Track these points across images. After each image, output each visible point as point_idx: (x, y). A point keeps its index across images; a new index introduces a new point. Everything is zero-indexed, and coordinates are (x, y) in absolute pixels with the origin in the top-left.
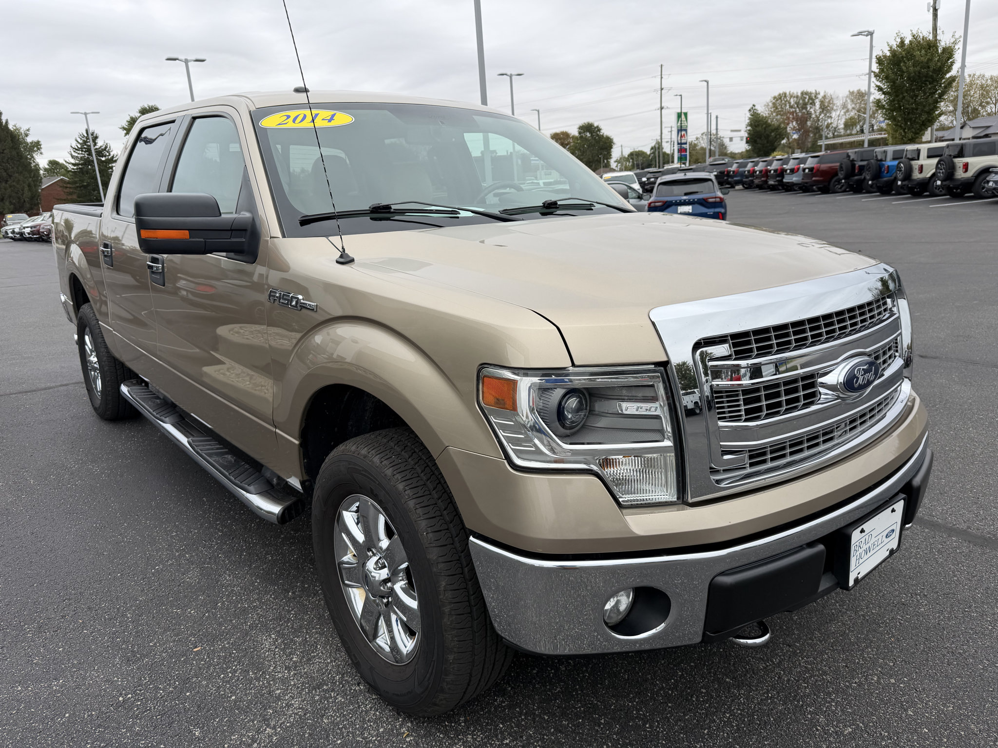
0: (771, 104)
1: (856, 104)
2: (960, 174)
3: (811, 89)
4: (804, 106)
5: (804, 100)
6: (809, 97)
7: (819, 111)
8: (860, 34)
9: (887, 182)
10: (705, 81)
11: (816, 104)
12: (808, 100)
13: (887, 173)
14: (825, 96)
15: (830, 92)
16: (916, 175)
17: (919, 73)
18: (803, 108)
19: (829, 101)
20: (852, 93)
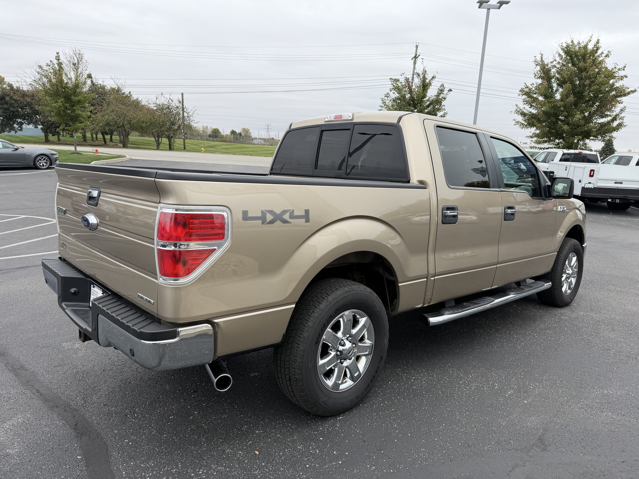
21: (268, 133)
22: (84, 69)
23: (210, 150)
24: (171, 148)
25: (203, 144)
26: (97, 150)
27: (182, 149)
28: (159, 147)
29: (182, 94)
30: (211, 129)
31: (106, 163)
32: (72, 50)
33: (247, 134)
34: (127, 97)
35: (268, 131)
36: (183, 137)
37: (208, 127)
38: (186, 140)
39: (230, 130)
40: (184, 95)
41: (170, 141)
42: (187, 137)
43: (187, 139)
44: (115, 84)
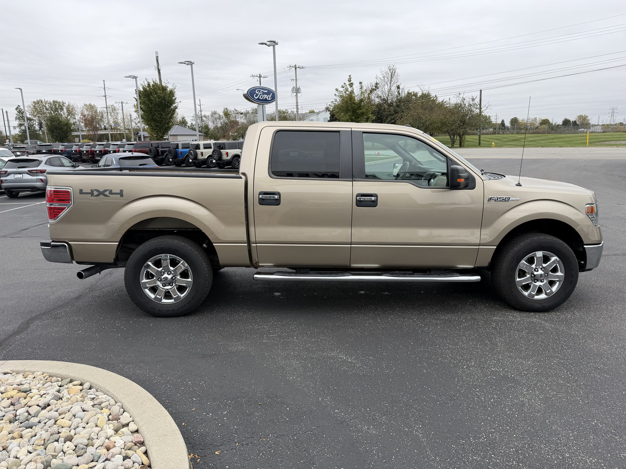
0: (32, 106)
1: (89, 112)
2: (225, 157)
3: (59, 100)
4: (56, 110)
5: (55, 106)
6: (59, 105)
7: (66, 114)
8: (130, 77)
9: (182, 160)
10: (20, 89)
11: (64, 109)
12: (59, 106)
13: (181, 155)
14: (69, 105)
15: (72, 103)
16: (200, 157)
17: (161, 102)
18: (56, 111)
19: (73, 108)
20: (86, 105)
21: (612, 118)
22: (395, 82)
23: (509, 144)
24: (461, 145)
25: (508, 138)
26: (379, 153)
27: (477, 145)
28: (454, 145)
29: (481, 91)
30: (540, 120)
31: (375, 163)
32: (387, 67)
33: (584, 121)
34: (433, 100)
35: (613, 116)
36: (479, 133)
37: (537, 119)
38: (481, 135)
39: (563, 119)
40: (482, 91)
41: (460, 137)
42: (496, 132)
43: (496, 134)
44: (421, 90)
